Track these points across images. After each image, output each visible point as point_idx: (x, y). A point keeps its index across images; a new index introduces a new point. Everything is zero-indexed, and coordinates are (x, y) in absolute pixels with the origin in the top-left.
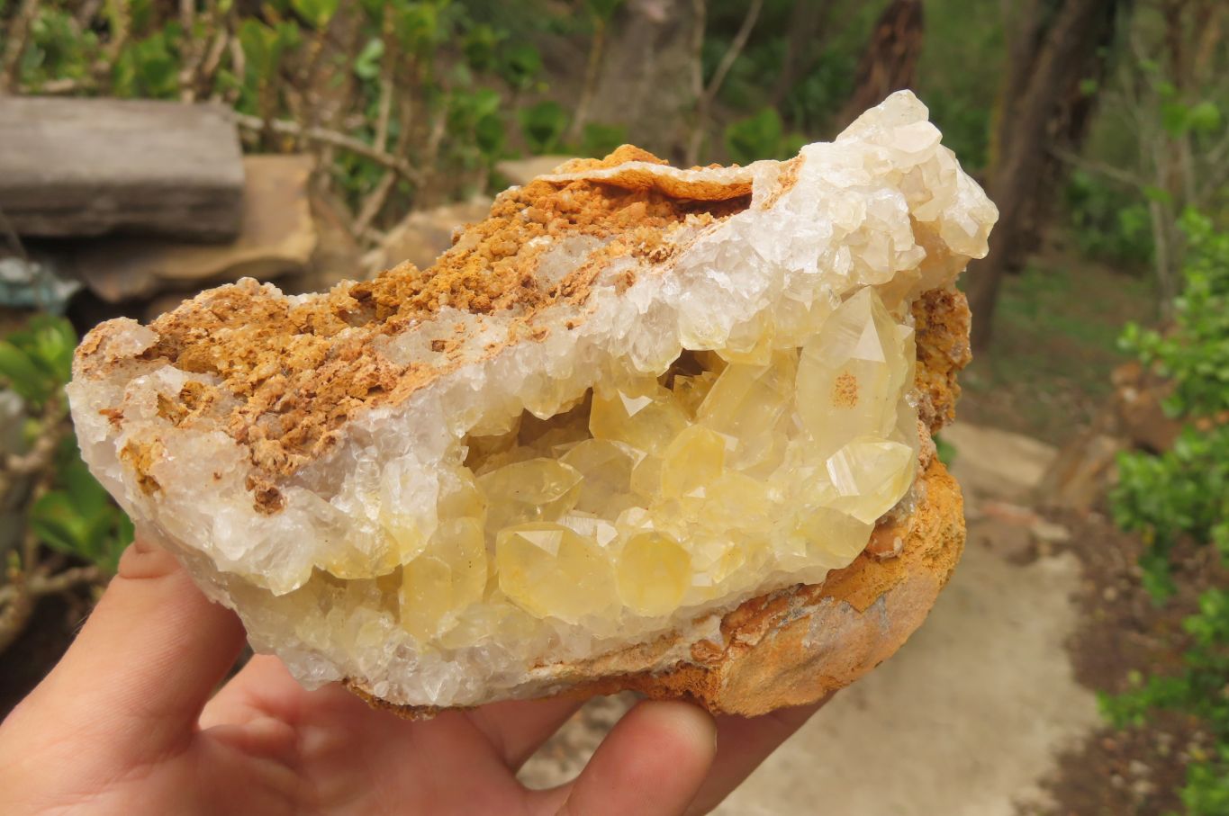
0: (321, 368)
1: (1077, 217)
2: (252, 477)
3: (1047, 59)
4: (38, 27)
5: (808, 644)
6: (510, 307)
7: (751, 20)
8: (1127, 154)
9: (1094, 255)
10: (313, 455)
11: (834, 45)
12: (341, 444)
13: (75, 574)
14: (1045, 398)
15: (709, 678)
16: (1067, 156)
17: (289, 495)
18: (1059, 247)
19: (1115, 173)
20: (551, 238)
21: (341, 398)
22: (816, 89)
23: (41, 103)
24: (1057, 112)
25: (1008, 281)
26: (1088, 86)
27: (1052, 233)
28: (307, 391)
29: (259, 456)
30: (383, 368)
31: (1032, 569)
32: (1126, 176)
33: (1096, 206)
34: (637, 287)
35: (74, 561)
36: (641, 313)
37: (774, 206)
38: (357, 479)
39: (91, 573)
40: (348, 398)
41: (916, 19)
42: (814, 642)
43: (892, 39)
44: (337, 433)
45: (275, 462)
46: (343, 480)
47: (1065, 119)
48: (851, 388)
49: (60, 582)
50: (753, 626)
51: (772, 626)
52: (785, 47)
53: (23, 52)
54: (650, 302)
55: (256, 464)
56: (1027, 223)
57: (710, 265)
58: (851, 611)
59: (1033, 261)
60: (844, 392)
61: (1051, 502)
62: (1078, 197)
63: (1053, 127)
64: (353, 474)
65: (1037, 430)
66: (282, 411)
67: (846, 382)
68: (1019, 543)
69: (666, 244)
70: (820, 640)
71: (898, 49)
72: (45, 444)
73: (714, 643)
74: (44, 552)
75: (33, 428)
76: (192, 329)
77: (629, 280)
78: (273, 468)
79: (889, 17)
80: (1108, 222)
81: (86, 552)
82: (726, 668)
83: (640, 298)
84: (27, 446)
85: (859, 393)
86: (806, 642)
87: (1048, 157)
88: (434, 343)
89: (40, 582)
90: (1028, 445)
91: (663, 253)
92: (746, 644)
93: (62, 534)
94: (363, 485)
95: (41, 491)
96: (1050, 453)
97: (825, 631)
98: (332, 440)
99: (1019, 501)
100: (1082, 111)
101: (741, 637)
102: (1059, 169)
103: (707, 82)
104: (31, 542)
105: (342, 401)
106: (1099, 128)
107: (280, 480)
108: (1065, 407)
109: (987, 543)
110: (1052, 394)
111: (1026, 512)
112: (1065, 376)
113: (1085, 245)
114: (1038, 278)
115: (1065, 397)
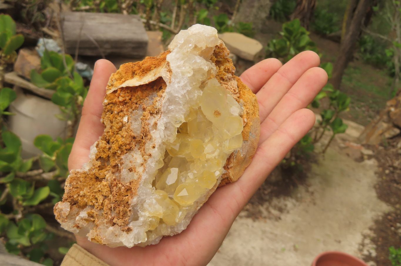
0: (112, 193)
2: (122, 229)
5: (243, 156)
6: (135, 146)
10: (129, 216)
12: (132, 210)
15: (229, 179)
17: (131, 226)
18: (358, 59)
19: (382, 37)
20: (127, 116)
21: (123, 198)
26: (376, 8)
28: (114, 201)
29: (120, 224)
30: (126, 186)
34: (159, 124)
36: (164, 129)
37: (172, 80)
38: (140, 212)
40: (124, 197)
42: (243, 154)
44: (130, 209)
45: (123, 223)
46: (138, 215)
50: (230, 162)
51: (233, 159)
54: (163, 125)
55: (120, 226)
57: (169, 105)
58: (246, 142)
60: (217, 114)
61: (365, 142)
64: (139, 212)
66: (114, 210)
67: (216, 112)
68: (358, 155)
69: (157, 109)
70: (244, 153)
73: (225, 173)
76: (74, 196)
77: (156, 124)
78: (124, 224)
80: (373, 51)
82: (231, 175)
83: (161, 126)
85: (220, 112)
86: (242, 156)
88: (129, 170)
90: (353, 124)
91: (157, 111)
92: (231, 167)
94: (142, 212)
97: (244, 150)
98: (130, 211)
101: (229, 167)
105: (124, 199)
107: (127, 225)
108: (364, 112)
109: (348, 155)
110: (359, 108)
111: (359, 145)
112: (363, 102)
113: (365, 58)
114: (352, 70)
115: (363, 109)
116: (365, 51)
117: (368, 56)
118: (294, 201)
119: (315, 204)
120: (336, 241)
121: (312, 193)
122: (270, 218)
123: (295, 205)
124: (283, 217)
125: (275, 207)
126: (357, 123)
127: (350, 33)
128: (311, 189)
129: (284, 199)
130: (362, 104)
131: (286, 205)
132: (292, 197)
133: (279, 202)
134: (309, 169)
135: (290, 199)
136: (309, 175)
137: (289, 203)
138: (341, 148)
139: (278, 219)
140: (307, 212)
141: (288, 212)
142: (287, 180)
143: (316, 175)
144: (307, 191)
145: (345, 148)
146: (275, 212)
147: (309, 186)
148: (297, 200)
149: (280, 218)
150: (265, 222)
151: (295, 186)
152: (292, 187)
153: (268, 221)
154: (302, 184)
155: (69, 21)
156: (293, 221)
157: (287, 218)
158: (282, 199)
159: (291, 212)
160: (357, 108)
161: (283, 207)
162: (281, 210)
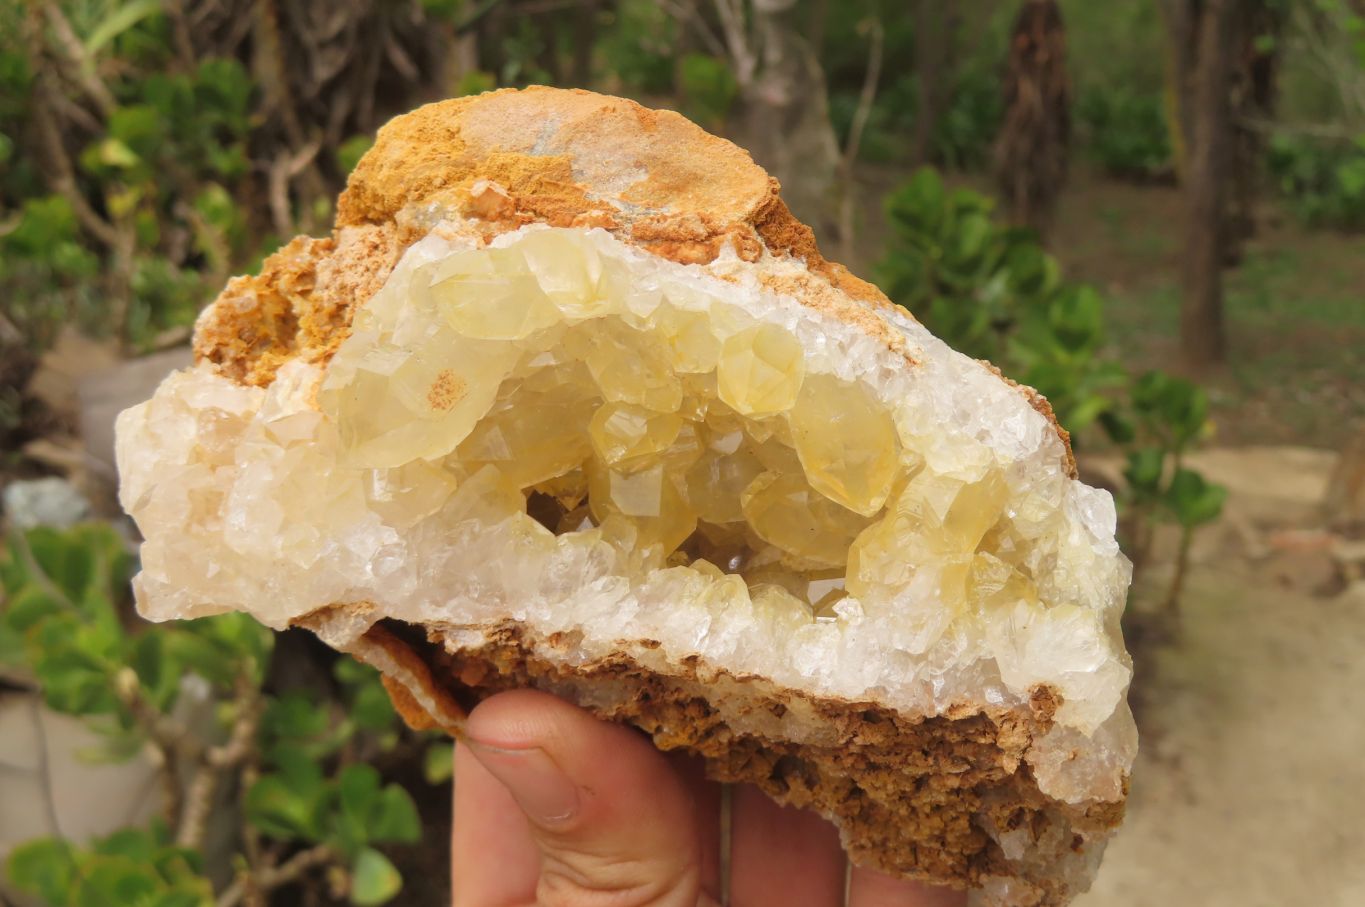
1: (1287, 185)
3: (1210, 26)
4: (138, 281)
7: (875, 65)
8: (1327, 105)
9: (1317, 222)
11: (968, 68)
13: (304, 858)
14: (1304, 397)
16: (1260, 125)
18: (1275, 224)
19: (1319, 130)
22: (961, 120)
23: (158, 361)
24: (1235, 78)
25: (1230, 276)
26: (1264, 44)
27: (1263, 211)
31: (1345, 599)
32: (1332, 130)
33: (1306, 168)
35: (299, 845)
39: (321, 853)
41: (1053, 19)
43: (1032, 47)
47: (1247, 83)
48: (439, 390)
49: (291, 870)
52: (916, 84)
53: (128, 313)
56: (1233, 208)
59: (1251, 247)
61: (1345, 516)
62: (1282, 163)
63: (1236, 96)
65: (1306, 436)
68: (1322, 573)
71: (1041, 56)
72: (244, 729)
74: (266, 842)
75: (227, 712)
79: (1023, 24)
80: (1324, 183)
81: (311, 833)
84: (224, 736)
87: (1238, 131)
89: (269, 876)
90: (1300, 456)
93: (281, 820)
95: (250, 777)
96: (1330, 459)
99: (1309, 523)
100: (1263, 72)
102: (1254, 140)
103: (843, 144)
104: (251, 833)
106: (1285, 82)
108: (1331, 402)
109: (1285, 582)
110: (1313, 392)
111: (1320, 534)
113: (1303, 213)
114: (1262, 265)
115: (1328, 392)
116: (1300, 187)
117: (1312, 201)
119: (1191, 800)
121: (1175, 763)
128: (1166, 747)
134: (1148, 672)
136: (1151, 694)
138: (1255, 563)
145: (1268, 559)
147: (1159, 734)
155: (105, 398)
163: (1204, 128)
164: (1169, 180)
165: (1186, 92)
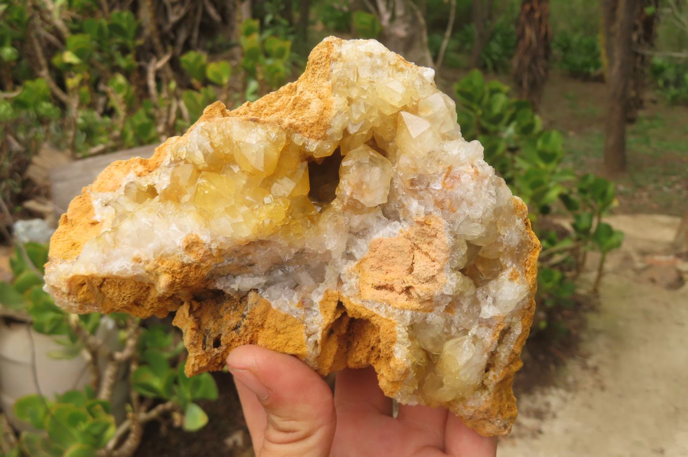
1: (660, 82)
4: (80, 121)
8: (681, 42)
9: (675, 102)
11: (500, 21)
13: (161, 408)
16: (647, 52)
18: (654, 102)
19: (677, 55)
22: (495, 47)
23: (90, 161)
24: (635, 28)
25: (630, 128)
26: (650, 10)
27: (648, 95)
31: (683, 290)
32: (684, 55)
33: (670, 74)
35: (158, 401)
39: (169, 405)
43: (532, 11)
47: (641, 30)
49: (154, 414)
52: (473, 29)
53: (75, 136)
56: (632, 94)
59: (641, 114)
61: (684, 249)
62: (658, 71)
63: (635, 37)
65: (666, 209)
68: (672, 276)
71: (537, 15)
72: (131, 343)
74: (142, 399)
75: (123, 334)
80: (679, 82)
81: (164, 395)
84: (122, 346)
87: (636, 55)
89: (143, 416)
90: (663, 219)
93: (149, 389)
95: (134, 367)
96: (678, 221)
99: (666, 252)
100: (649, 25)
102: (644, 59)
108: (680, 192)
109: (653, 281)
110: (670, 187)
111: (671, 258)
112: (675, 174)
113: (669, 97)
114: (646, 123)
115: (678, 187)
116: (667, 83)
117: (673, 91)
118: (562, 392)
119: (603, 388)
120: (654, 451)
121: (595, 369)
122: (521, 436)
123: (565, 400)
124: (545, 427)
125: (528, 413)
126: (671, 214)
127: (617, 63)
128: (591, 362)
129: (543, 394)
130: (674, 178)
131: (548, 404)
132: (556, 386)
133: (534, 402)
134: (582, 325)
135: (554, 391)
136: (584, 336)
137: (554, 398)
138: (638, 272)
139: (537, 433)
140: (590, 407)
141: (554, 416)
142: (542, 357)
143: (598, 332)
144: (585, 367)
145: (645, 269)
146: (529, 422)
147: (587, 356)
148: (568, 388)
149: (540, 432)
150: (514, 445)
151: (559, 363)
152: (552, 367)
153: (518, 441)
154: (573, 356)
155: (63, 180)
156: (567, 431)
157: (554, 428)
158: (538, 396)
159: (560, 414)
160: (666, 189)
161: (544, 408)
162: (539, 415)
163: (618, 53)
164: (600, 79)
165: (610, 35)
